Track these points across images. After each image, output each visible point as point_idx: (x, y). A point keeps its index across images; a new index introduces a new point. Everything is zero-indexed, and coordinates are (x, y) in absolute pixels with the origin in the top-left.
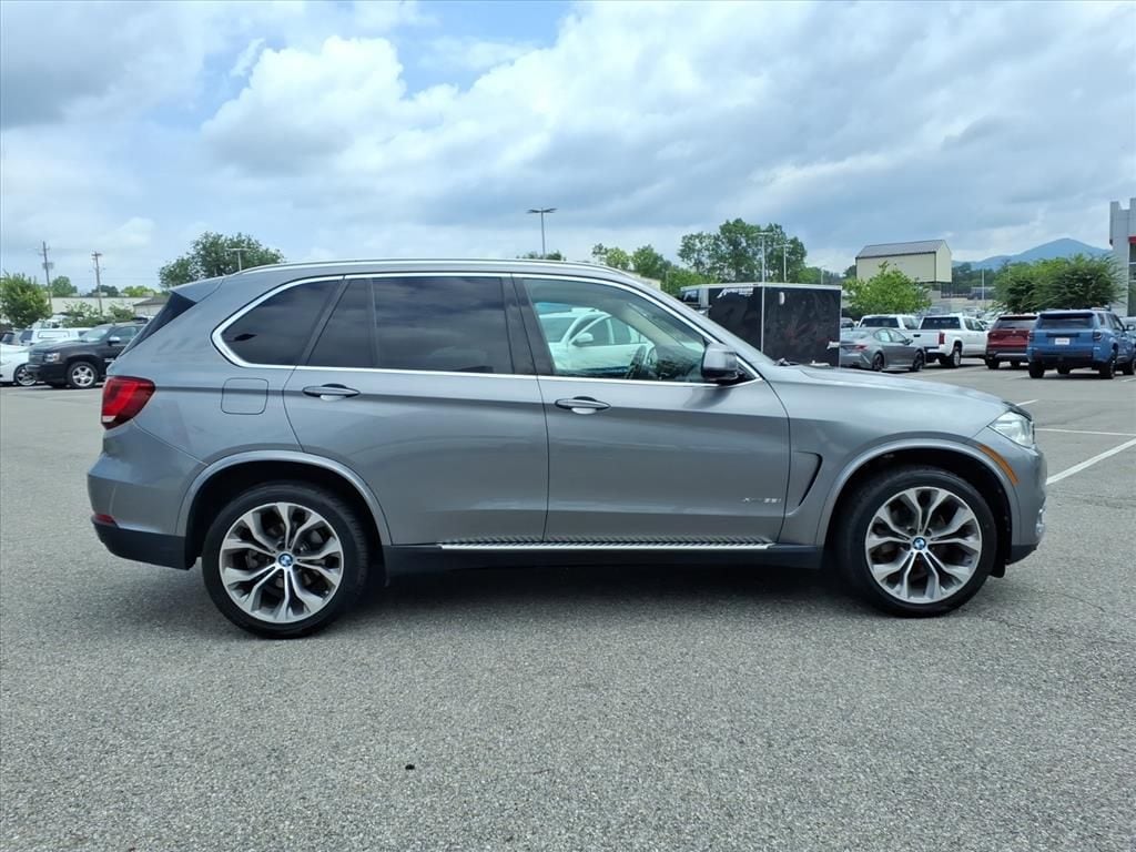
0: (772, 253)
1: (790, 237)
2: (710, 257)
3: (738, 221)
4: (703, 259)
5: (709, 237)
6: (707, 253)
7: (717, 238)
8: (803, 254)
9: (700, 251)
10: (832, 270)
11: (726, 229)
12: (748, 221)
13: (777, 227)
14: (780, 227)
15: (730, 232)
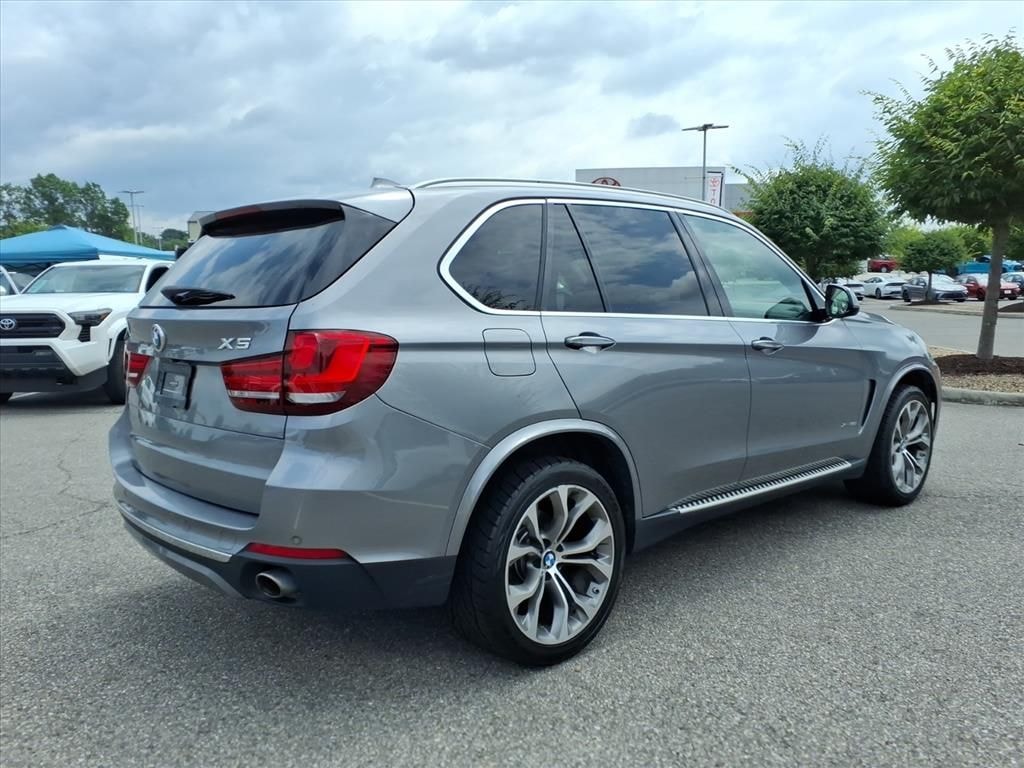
0: (93, 212)
1: (109, 196)
2: (22, 210)
3: (51, 176)
4: (15, 212)
5: (18, 189)
6: (18, 206)
7: (28, 192)
8: (126, 215)
9: (9, 204)
10: (149, 232)
11: (38, 182)
12: (61, 176)
13: (94, 185)
14: (99, 186)
15: (44, 186)
